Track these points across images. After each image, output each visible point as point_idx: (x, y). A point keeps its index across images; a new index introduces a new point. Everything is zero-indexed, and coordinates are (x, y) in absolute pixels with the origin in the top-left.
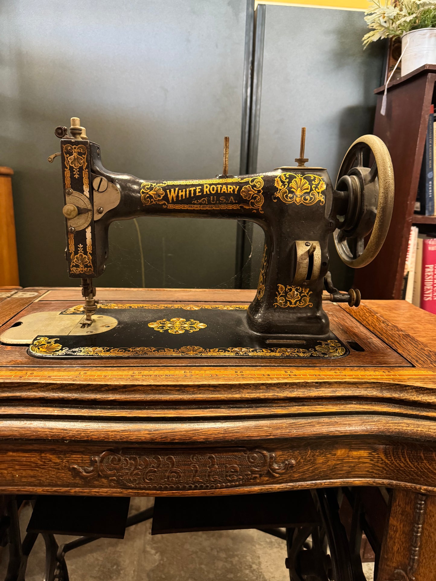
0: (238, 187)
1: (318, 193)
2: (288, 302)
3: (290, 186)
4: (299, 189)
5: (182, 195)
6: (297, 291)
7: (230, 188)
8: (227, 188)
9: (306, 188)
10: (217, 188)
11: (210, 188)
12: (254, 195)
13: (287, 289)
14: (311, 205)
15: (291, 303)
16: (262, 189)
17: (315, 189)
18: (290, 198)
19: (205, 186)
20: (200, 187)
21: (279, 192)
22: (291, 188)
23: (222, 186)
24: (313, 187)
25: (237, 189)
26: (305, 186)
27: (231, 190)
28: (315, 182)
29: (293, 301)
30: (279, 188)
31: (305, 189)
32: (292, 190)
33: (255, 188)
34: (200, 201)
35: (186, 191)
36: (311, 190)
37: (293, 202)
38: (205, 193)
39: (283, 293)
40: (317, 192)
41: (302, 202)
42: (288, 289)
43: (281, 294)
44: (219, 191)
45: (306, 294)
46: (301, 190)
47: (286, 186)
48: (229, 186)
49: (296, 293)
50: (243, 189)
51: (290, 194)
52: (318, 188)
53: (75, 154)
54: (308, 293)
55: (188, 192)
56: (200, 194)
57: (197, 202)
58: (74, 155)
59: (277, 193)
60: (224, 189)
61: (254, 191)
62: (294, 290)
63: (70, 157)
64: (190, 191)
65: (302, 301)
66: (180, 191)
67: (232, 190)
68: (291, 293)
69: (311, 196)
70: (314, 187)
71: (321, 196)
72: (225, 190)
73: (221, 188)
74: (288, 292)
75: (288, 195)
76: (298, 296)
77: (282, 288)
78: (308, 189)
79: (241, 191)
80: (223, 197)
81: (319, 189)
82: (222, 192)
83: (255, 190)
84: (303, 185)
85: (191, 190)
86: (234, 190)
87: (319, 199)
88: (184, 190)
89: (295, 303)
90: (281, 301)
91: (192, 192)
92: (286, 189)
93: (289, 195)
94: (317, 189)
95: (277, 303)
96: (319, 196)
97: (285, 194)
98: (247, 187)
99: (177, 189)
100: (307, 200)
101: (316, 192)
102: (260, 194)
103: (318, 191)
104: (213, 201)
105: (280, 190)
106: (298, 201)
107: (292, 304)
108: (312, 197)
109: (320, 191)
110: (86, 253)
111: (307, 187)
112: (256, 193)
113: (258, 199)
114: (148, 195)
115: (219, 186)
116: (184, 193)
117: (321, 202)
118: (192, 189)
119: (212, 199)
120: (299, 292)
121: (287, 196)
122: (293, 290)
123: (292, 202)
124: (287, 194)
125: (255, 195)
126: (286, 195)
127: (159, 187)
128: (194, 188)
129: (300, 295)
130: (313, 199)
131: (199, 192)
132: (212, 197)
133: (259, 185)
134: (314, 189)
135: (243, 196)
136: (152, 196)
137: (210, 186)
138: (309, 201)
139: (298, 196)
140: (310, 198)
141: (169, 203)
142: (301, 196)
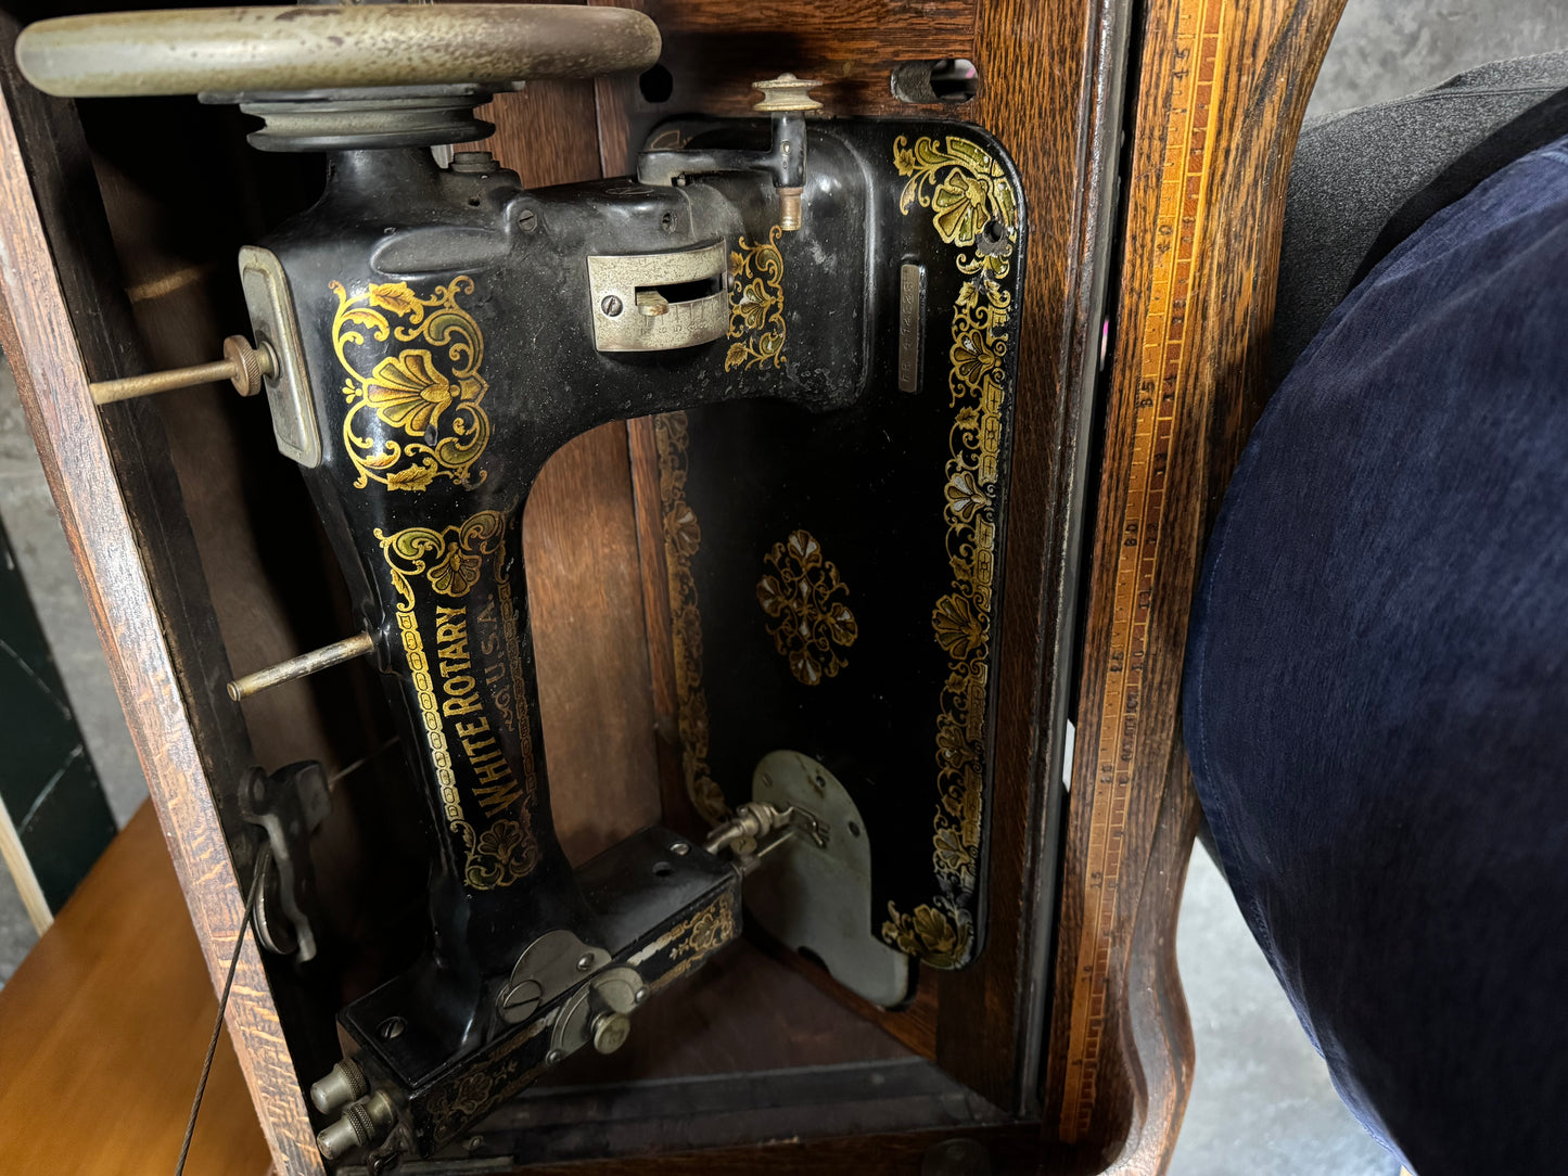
0: (439, 610)
1: (428, 311)
2: (772, 319)
3: (421, 434)
4: (425, 394)
5: (497, 770)
6: (741, 296)
7: (448, 633)
8: (446, 645)
9: (415, 369)
10: (452, 675)
11: (455, 697)
12: (464, 552)
14: (479, 333)
15: (774, 308)
16: (440, 531)
17: (415, 327)
18: (467, 426)
19: (447, 712)
20: (458, 726)
21: (451, 470)
22: (425, 426)
23: (443, 659)
24: (406, 339)
25: (447, 611)
26: (408, 374)
27: (455, 629)
28: (377, 328)
29: (769, 300)
30: (433, 472)
31: (423, 370)
32: (434, 421)
33: (440, 554)
34: (505, 710)
35: (478, 765)
36: (419, 343)
37: (480, 410)
38: (479, 706)
39: (748, 347)
40: (425, 317)
41: (474, 373)
42: (735, 331)
43: (752, 351)
44: (463, 666)
45: (747, 261)
46: (430, 385)
47: (423, 448)
48: (440, 638)
49: (745, 299)
50: (448, 591)
51: (456, 429)
52: (407, 315)
53: (457, 1107)
54: (745, 256)
55: (483, 758)
56: (483, 720)
57: (508, 718)
58: (460, 1107)
59: (456, 477)
60: (454, 652)
61: (448, 555)
63: (466, 1112)
64: (477, 752)
65: (766, 269)
66: (483, 781)
67: (456, 624)
69: (448, 339)
70: (405, 333)
71: (440, 297)
72: (460, 650)
73: (450, 662)
74: (745, 328)
75: (458, 436)
76: (752, 287)
77: (735, 355)
78: (419, 360)
79: (454, 596)
80: (483, 647)
81: (412, 312)
82: (466, 656)
83: (447, 551)
84: (408, 380)
85: (474, 751)
86: (454, 621)
87: (454, 304)
88: (477, 771)
89: (772, 292)
90: (770, 346)
91: (480, 745)
92: (438, 448)
93: (459, 430)
94: (415, 320)
95: (776, 358)
96: (442, 307)
97: (458, 446)
98: (434, 581)
99: (477, 792)
100: (463, 353)
101: (427, 322)
102: (459, 530)
103: (421, 313)
104: (498, 671)
105: (441, 468)
106: (475, 389)
107: (777, 302)
108: (451, 333)
109: (417, 305)
110: (688, 933)
111: (410, 362)
112: (459, 545)
113: (478, 529)
114: (513, 862)
115: (443, 669)
116: (489, 769)
117: (462, 290)
118: (469, 749)
119: (495, 679)
120: (743, 287)
121: (464, 440)
123: (483, 414)
124: (456, 439)
125: (466, 547)
126: (462, 445)
127: (478, 842)
128: (465, 743)
129: (751, 282)
130: (457, 328)
131: (478, 724)
132: (488, 682)
133: (422, 543)
134: (414, 334)
135: (472, 584)
136: (513, 850)
137: (448, 697)
138: (467, 343)
139: (455, 394)
140: (454, 341)
141: (525, 795)
142: (454, 381)
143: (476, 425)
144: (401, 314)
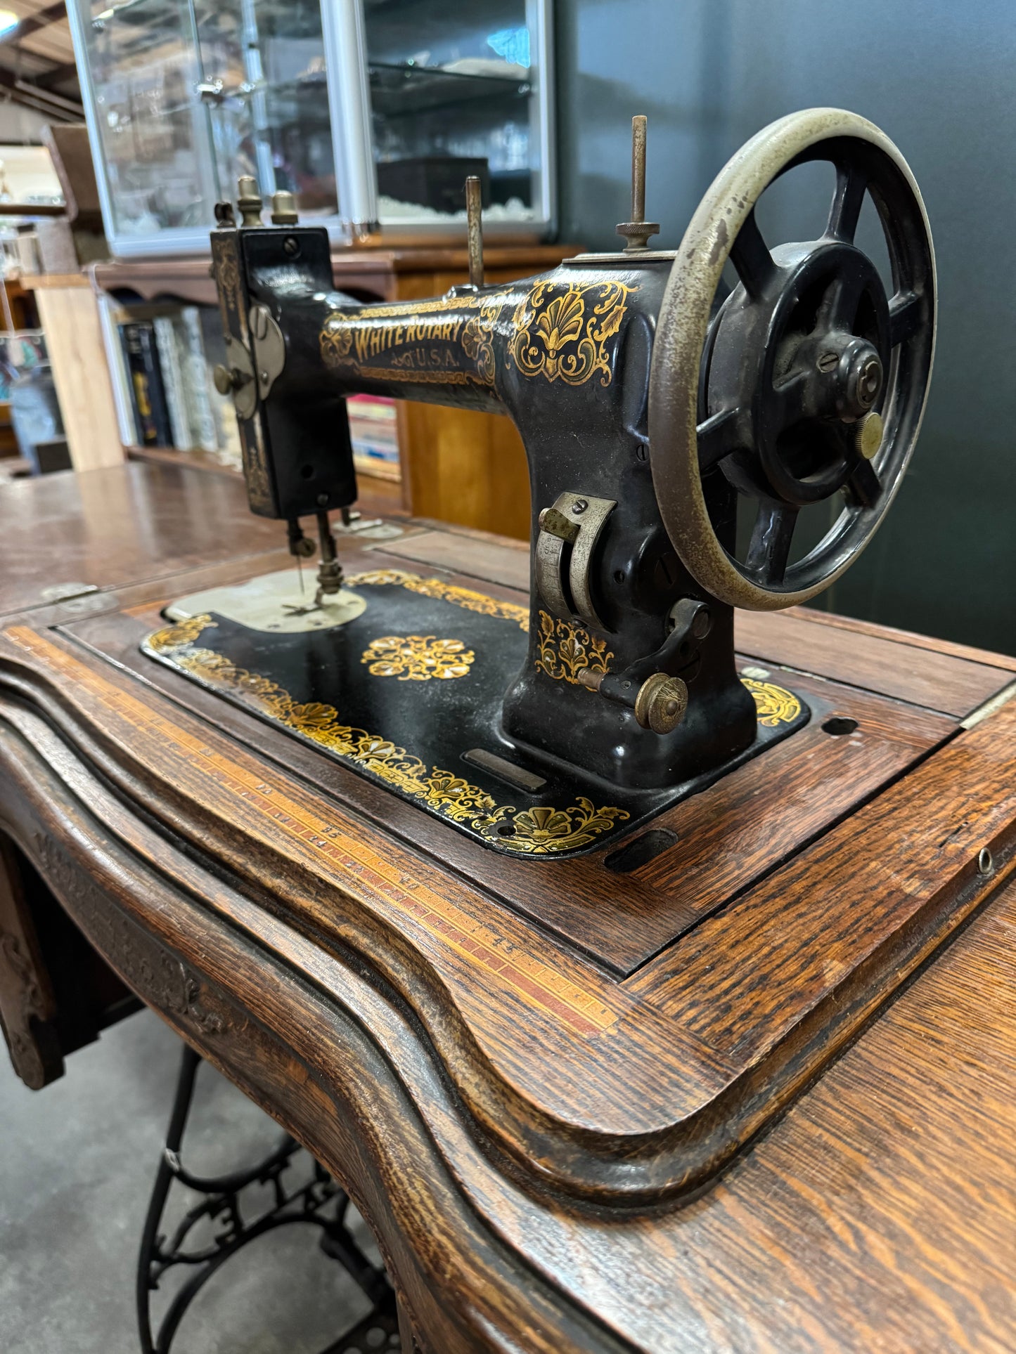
0: (460, 323)
1: (598, 344)
2: (563, 667)
3: (538, 323)
4: (556, 331)
5: (375, 344)
6: (580, 643)
9: (571, 326)
11: (417, 328)
12: (480, 348)
13: (558, 630)
14: (579, 383)
15: (569, 672)
17: (592, 333)
18: (533, 357)
20: (405, 325)
22: (541, 327)
24: (589, 324)
26: (571, 321)
29: (574, 669)
30: (517, 327)
31: (569, 333)
32: (542, 333)
33: (484, 326)
34: (402, 359)
35: (382, 333)
36: (584, 333)
37: (539, 371)
40: (595, 342)
41: (559, 372)
42: (561, 628)
43: (548, 640)
44: (429, 333)
45: (599, 656)
46: (560, 336)
47: (531, 321)
49: (577, 646)
50: (467, 330)
51: (534, 348)
52: (600, 329)
54: (603, 655)
55: (384, 337)
56: (402, 341)
59: (509, 343)
61: (482, 334)
62: (572, 634)
64: (388, 333)
68: (567, 642)
69: (580, 356)
70: (592, 325)
71: (603, 356)
72: (438, 332)
73: (432, 326)
74: (561, 639)
75: (530, 348)
76: (583, 655)
77: (548, 624)
78: (575, 331)
79: (464, 335)
80: (436, 350)
81: (601, 333)
83: (484, 332)
84: (567, 320)
85: (389, 331)
87: (597, 366)
89: (578, 675)
90: (548, 659)
91: (390, 336)
92: (527, 333)
93: (532, 351)
94: (596, 333)
95: (540, 662)
96: (598, 357)
97: (525, 347)
98: (474, 322)
100: (570, 367)
101: (592, 342)
102: (490, 343)
103: (598, 339)
105: (517, 333)
106: (551, 371)
107: (571, 676)
108: (583, 360)
109: (604, 338)
110: (260, 467)
111: (576, 324)
112: (484, 343)
114: (331, 345)
116: (378, 339)
117: (603, 376)
119: (418, 356)
120: (584, 646)
121: (527, 353)
122: (571, 637)
123: (536, 373)
124: (528, 346)
125: (482, 350)
126: (525, 351)
129: (587, 655)
130: (584, 365)
134: (589, 331)
135: (467, 350)
136: (336, 347)
138: (575, 371)
139: (551, 353)
140: (578, 360)
141: (360, 364)
142: (558, 354)
143: (532, 366)
144: (602, 324)
